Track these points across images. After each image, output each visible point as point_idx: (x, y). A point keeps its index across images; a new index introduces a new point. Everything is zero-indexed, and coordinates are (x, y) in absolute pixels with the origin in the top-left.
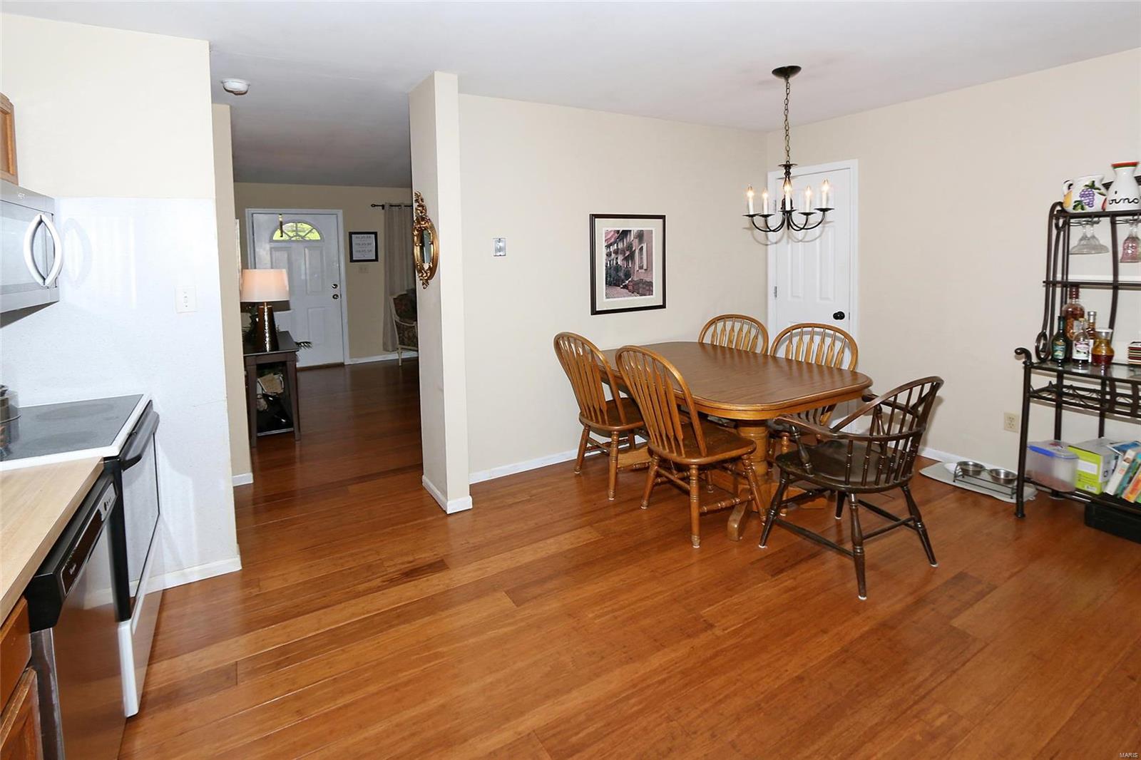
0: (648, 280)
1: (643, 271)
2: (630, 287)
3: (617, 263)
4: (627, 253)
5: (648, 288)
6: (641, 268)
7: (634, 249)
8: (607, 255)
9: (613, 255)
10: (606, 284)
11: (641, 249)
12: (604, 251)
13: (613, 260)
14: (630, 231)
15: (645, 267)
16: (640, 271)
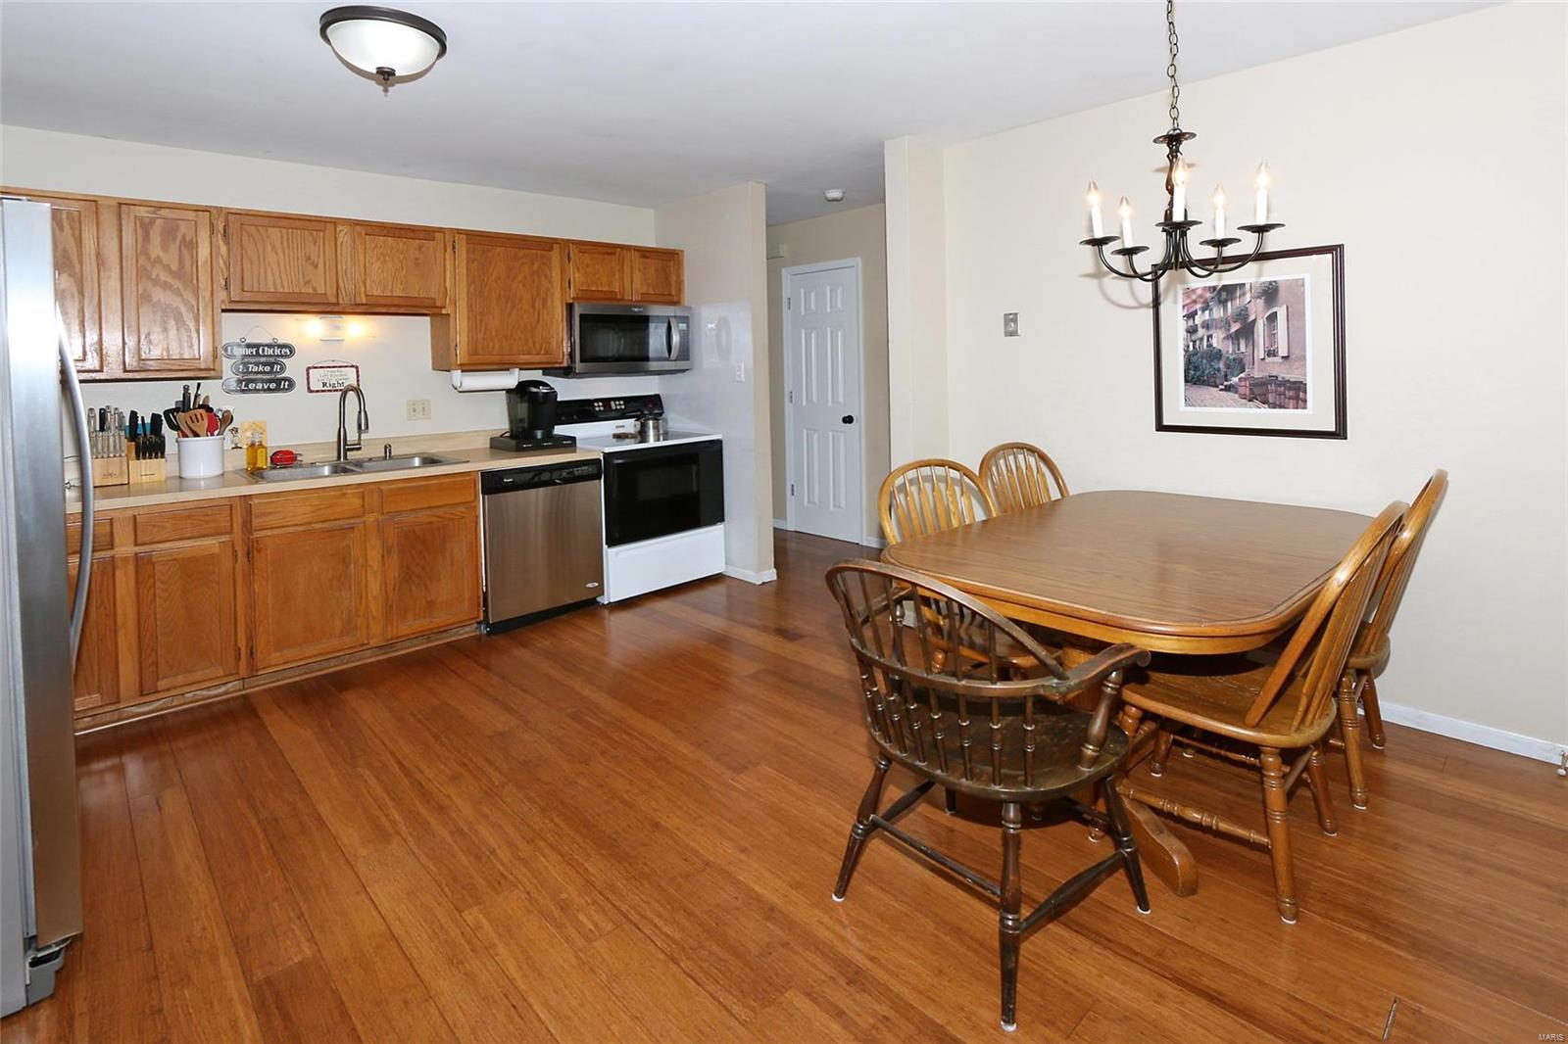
0: (1293, 377)
1: (1277, 359)
2: (1242, 390)
3: (1210, 345)
4: (1235, 327)
5: (1291, 393)
6: (1272, 353)
7: (1252, 318)
8: (1188, 331)
9: (1201, 332)
10: (1186, 381)
11: (1273, 318)
12: (1182, 326)
13: (1202, 339)
14: (1244, 284)
15: (1283, 351)
16: (1268, 360)
